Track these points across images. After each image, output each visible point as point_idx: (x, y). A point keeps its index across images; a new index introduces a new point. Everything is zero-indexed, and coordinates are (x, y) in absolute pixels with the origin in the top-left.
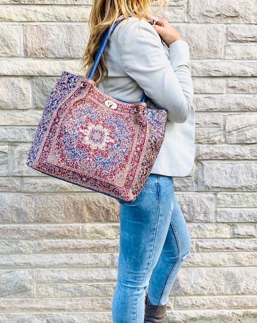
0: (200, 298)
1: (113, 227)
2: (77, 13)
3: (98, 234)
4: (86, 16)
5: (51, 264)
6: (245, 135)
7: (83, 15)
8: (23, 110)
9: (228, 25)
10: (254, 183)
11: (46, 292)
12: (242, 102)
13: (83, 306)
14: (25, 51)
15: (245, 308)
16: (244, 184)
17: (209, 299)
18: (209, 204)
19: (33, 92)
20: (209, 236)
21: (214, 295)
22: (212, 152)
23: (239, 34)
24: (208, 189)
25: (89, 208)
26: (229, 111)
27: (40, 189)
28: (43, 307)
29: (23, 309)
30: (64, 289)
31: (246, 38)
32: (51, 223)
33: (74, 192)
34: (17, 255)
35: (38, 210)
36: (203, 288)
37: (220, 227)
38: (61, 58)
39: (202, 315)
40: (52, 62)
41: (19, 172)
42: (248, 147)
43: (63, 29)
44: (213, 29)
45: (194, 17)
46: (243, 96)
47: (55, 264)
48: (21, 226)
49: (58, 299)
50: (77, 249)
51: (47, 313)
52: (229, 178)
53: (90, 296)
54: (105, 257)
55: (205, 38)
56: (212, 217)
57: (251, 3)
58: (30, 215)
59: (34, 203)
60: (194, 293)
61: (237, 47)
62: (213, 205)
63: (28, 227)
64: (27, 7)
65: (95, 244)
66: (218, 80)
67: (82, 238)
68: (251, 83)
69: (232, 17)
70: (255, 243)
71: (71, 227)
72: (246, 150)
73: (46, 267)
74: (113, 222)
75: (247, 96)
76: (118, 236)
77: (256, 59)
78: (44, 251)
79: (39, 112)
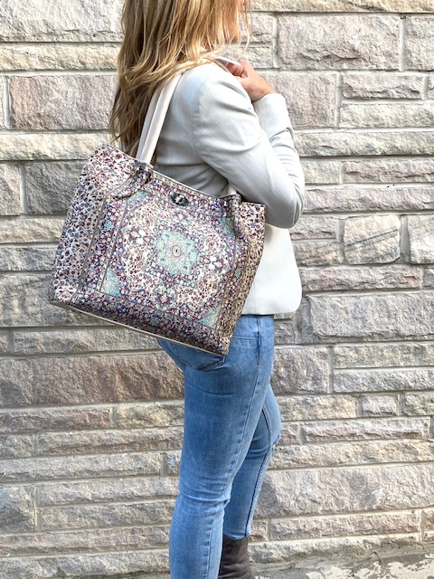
0: (310, 519)
1: (165, 407)
2: (97, 55)
3: (140, 419)
4: (111, 60)
5: (63, 473)
6: (375, 249)
7: (106, 58)
8: (9, 217)
9: (343, 74)
10: (391, 327)
11: (54, 521)
12: (368, 196)
13: (118, 541)
14: (12, 120)
15: (384, 533)
16: (376, 329)
17: (325, 520)
18: (321, 363)
19: (25, 188)
20: (323, 416)
21: (333, 514)
22: (323, 279)
23: (361, 86)
24: (318, 340)
25: (125, 379)
26: (347, 210)
27: (41, 348)
28: (51, 545)
29: (16, 552)
30: (85, 514)
31: (372, 92)
32: (60, 406)
33: (98, 352)
34: (4, 461)
35: (38, 384)
36: (315, 502)
37: (339, 401)
38: (70, 130)
39: (315, 548)
40: (56, 137)
41: (5, 322)
42: (380, 270)
43: (74, 82)
44: (319, 80)
45: (287, 61)
46: (370, 186)
47: (69, 473)
48: (10, 411)
49: (76, 532)
50: (106, 447)
51: (58, 556)
52: (352, 320)
53: (128, 525)
54: (152, 458)
55: (306, 94)
56: (325, 385)
57: (378, 37)
58: (24, 392)
59: (31, 372)
60: (300, 511)
61: (358, 109)
62: (327, 365)
63: (22, 413)
64: (14, 47)
65: (135, 437)
66: (330, 162)
67: (114, 428)
68: (381, 166)
69: (349, 59)
70: (397, 424)
71: (95, 410)
72: (377, 274)
73: (54, 480)
74: (165, 398)
75: (376, 186)
76: (174, 423)
77: (389, 127)
78: (51, 452)
79: (36, 220)
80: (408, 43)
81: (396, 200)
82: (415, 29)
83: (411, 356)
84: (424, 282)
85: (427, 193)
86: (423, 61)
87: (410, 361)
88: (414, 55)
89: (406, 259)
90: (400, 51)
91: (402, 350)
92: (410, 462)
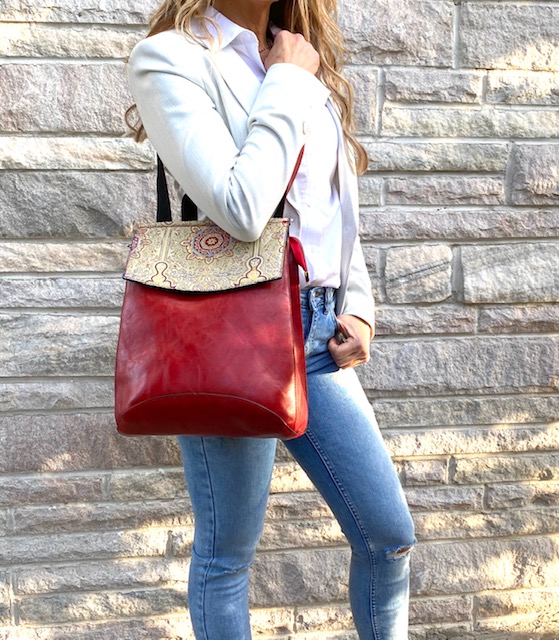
1: (171, 476)
2: (83, 40)
3: (140, 490)
5: (45, 555)
6: (422, 285)
7: (95, 44)
9: (385, 70)
10: (440, 379)
11: (34, 614)
12: (415, 221)
15: (430, 622)
16: (422, 381)
23: (407, 85)
25: (120, 441)
26: (390, 239)
27: (15, 403)
30: (72, 604)
31: (419, 94)
32: (41, 473)
33: (87, 408)
35: (13, 448)
38: (50, 133)
40: (32, 141)
42: (428, 311)
43: (55, 73)
44: (356, 76)
46: (417, 209)
47: (52, 555)
49: (62, 625)
50: (96, 523)
52: (394, 371)
53: (126, 616)
57: (428, 26)
60: (331, 598)
61: (403, 115)
65: (133, 512)
66: (370, 179)
67: (108, 501)
68: (431, 184)
69: (392, 52)
70: (446, 494)
71: (84, 478)
72: (424, 316)
73: (35, 563)
74: (169, 465)
75: (424, 209)
76: (181, 494)
77: (439, 137)
78: (29, 530)
79: (8, 245)
80: (463, 34)
81: (448, 226)
82: (472, 18)
83: (463, 413)
84: (480, 325)
85: (484, 217)
86: (481, 57)
87: (461, 419)
88: (470, 49)
89: (458, 298)
90: (453, 44)
91: (453, 406)
92: (460, 538)
